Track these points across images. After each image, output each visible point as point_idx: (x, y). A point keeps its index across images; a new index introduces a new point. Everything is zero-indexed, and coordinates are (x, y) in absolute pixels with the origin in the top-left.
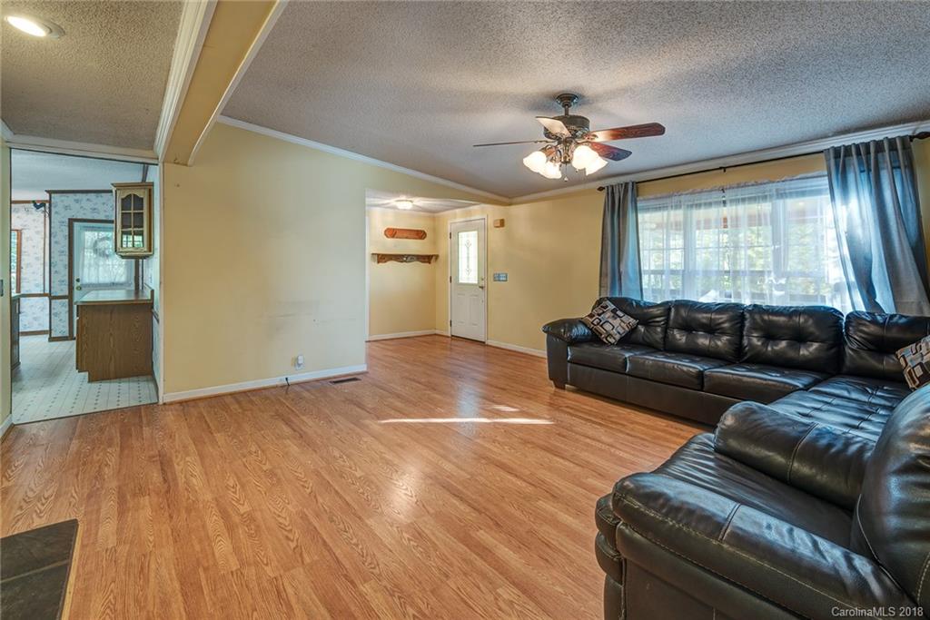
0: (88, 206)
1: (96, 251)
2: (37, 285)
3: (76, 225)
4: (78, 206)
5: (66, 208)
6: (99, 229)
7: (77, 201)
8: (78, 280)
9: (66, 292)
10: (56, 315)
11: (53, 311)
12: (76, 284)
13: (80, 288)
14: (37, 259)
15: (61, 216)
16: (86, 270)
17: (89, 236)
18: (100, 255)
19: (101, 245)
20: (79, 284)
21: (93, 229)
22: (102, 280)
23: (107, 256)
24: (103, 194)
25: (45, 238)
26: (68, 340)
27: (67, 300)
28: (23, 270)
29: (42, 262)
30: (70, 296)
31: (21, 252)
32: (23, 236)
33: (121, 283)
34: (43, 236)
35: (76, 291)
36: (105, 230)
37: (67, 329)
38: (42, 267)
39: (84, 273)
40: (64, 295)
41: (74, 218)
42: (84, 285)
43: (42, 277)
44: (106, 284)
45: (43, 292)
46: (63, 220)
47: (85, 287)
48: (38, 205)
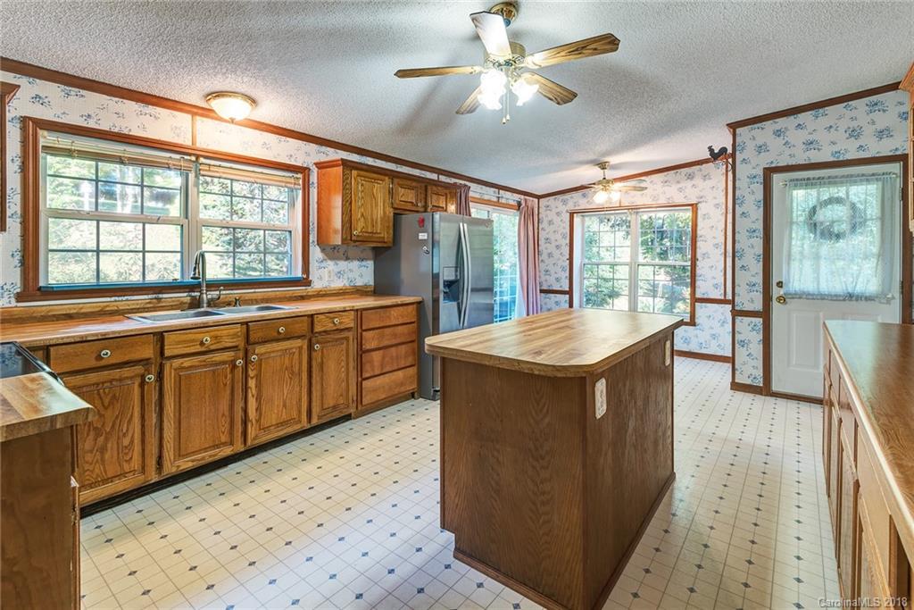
0: (797, 137)
1: (814, 226)
2: (716, 286)
3: (777, 179)
4: (780, 141)
5: (761, 149)
7: (778, 133)
8: (780, 284)
9: (758, 305)
10: (743, 343)
11: (738, 337)
12: (776, 292)
13: (782, 299)
14: (716, 246)
15: (751, 167)
16: (795, 265)
17: (802, 199)
18: (823, 234)
19: (825, 215)
20: (782, 292)
21: (808, 183)
22: (825, 287)
23: (838, 236)
24: (829, 109)
25: (727, 212)
26: (761, 394)
27: (761, 320)
28: (698, 263)
29: (723, 251)
30: (765, 314)
31: (696, 237)
32: (699, 212)
33: (868, 295)
34: (724, 211)
35: (775, 305)
36: (832, 181)
37: (759, 373)
38: (723, 259)
39: (792, 271)
40: (756, 309)
41: (773, 165)
42: (790, 294)
43: (722, 274)
44: (836, 296)
45: (723, 298)
46: (754, 172)
47: (793, 298)
48: (716, 151)
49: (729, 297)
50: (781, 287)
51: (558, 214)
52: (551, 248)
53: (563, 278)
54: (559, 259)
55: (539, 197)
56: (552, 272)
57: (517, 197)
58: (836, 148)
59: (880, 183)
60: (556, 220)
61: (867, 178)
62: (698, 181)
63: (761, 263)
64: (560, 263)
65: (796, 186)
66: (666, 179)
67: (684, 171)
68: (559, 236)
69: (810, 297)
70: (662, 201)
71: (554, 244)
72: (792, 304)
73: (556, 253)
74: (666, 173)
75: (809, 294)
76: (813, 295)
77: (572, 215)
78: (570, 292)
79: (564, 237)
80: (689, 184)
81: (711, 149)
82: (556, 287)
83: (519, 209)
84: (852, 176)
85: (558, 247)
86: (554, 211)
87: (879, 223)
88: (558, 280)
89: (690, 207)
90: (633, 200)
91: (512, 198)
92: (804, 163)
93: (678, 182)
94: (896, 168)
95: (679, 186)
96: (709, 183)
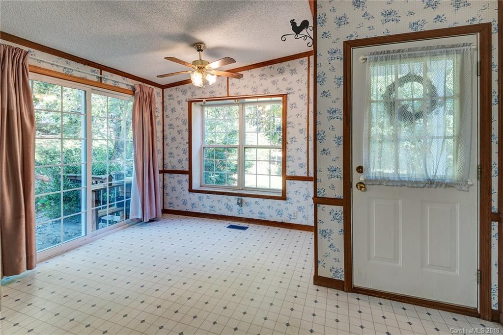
3: (358, 54)
5: (341, 21)
6: (399, 56)
8: (360, 169)
9: (339, 193)
10: (324, 233)
12: (356, 178)
13: (362, 186)
14: (301, 131)
15: (331, 41)
16: (375, 147)
20: (361, 177)
21: (388, 57)
22: (405, 173)
25: (309, 103)
26: (344, 291)
27: (341, 208)
28: (287, 145)
29: (306, 135)
30: (346, 202)
31: (286, 123)
32: (289, 102)
33: (448, 181)
34: (307, 101)
35: (355, 192)
36: (413, 55)
37: (341, 265)
38: (306, 142)
39: (372, 155)
40: (337, 196)
41: (353, 39)
42: (370, 181)
43: (306, 155)
44: (416, 182)
45: (306, 175)
46: (334, 47)
47: (373, 185)
48: (298, 25)
49: (312, 175)
50: (362, 172)
51: (179, 102)
52: (174, 133)
53: (184, 159)
54: (180, 143)
55: (163, 87)
56: (175, 154)
57: (132, 82)
58: (414, 19)
59: (459, 56)
60: (178, 108)
61: (446, 51)
62: (287, 75)
63: (342, 146)
64: (182, 146)
65: (376, 60)
66: (262, 73)
67: (276, 66)
68: (180, 123)
69: (391, 184)
70: (260, 92)
71: (176, 129)
72: (372, 190)
73: (178, 138)
74: (262, 68)
75: (389, 181)
76: (394, 181)
77: (190, 103)
78: (189, 173)
79: (184, 124)
80: (280, 78)
81: (293, 23)
82: (179, 168)
83: (134, 94)
84: (431, 48)
85: (179, 132)
86: (176, 100)
87: (457, 102)
88: (180, 161)
89: (281, 98)
90: (238, 91)
91: (124, 82)
92: (383, 35)
93: (272, 76)
94: (474, 39)
95: (273, 79)
96: (295, 77)
